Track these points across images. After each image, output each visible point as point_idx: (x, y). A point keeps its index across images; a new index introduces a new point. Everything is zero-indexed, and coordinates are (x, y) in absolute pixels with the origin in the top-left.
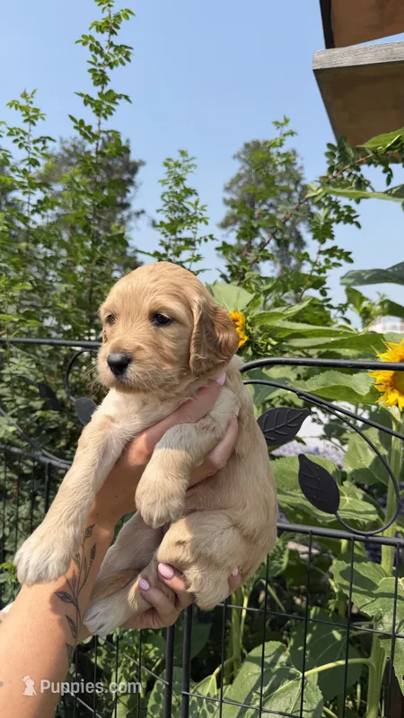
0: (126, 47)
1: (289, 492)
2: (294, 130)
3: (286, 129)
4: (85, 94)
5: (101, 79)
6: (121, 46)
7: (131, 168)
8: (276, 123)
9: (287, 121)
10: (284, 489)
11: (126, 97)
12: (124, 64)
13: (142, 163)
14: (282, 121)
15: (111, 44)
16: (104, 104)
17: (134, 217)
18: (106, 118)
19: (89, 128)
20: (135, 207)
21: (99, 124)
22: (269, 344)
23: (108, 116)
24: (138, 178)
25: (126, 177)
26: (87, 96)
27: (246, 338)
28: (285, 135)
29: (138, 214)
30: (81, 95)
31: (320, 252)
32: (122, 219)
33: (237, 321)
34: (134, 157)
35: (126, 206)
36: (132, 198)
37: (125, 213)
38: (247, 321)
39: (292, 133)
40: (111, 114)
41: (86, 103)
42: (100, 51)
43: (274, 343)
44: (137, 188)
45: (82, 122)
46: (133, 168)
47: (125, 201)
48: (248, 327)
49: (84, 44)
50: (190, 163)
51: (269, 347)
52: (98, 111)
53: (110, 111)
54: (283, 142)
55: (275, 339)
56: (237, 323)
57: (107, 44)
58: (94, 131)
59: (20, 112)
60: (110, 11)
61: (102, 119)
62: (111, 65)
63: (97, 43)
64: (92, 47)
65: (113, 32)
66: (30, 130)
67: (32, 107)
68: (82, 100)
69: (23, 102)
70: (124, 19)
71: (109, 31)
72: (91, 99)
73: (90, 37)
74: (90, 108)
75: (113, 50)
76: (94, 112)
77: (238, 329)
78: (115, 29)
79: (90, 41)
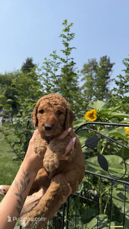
0: (73, 34)
5: (67, 45)
7: (110, 66)
11: (74, 48)
12: (72, 39)
13: (114, 64)
15: (68, 34)
16: (67, 53)
17: (111, 81)
18: (69, 55)
19: (64, 59)
20: (111, 78)
21: (67, 57)
24: (113, 69)
25: (108, 69)
27: (97, 118)
29: (112, 80)
30: (62, 51)
32: (107, 82)
34: (111, 62)
35: (108, 78)
36: (111, 75)
37: (108, 80)
40: (70, 54)
41: (63, 52)
42: (65, 37)
43: (107, 119)
44: (112, 72)
45: (62, 58)
46: (111, 66)
47: (108, 76)
48: (97, 114)
49: (61, 36)
51: (105, 121)
52: (67, 54)
53: (69, 53)
57: (67, 35)
58: (66, 60)
59: (53, 57)
60: (67, 26)
61: (68, 56)
62: (69, 40)
63: (65, 35)
64: (63, 37)
65: (68, 31)
66: (55, 61)
67: (55, 55)
68: (62, 52)
69: (53, 54)
70: (71, 26)
71: (67, 31)
72: (64, 51)
73: (62, 34)
74: (65, 53)
75: (69, 36)
76: (66, 54)
77: (94, 115)
78: (69, 30)
79: (63, 36)
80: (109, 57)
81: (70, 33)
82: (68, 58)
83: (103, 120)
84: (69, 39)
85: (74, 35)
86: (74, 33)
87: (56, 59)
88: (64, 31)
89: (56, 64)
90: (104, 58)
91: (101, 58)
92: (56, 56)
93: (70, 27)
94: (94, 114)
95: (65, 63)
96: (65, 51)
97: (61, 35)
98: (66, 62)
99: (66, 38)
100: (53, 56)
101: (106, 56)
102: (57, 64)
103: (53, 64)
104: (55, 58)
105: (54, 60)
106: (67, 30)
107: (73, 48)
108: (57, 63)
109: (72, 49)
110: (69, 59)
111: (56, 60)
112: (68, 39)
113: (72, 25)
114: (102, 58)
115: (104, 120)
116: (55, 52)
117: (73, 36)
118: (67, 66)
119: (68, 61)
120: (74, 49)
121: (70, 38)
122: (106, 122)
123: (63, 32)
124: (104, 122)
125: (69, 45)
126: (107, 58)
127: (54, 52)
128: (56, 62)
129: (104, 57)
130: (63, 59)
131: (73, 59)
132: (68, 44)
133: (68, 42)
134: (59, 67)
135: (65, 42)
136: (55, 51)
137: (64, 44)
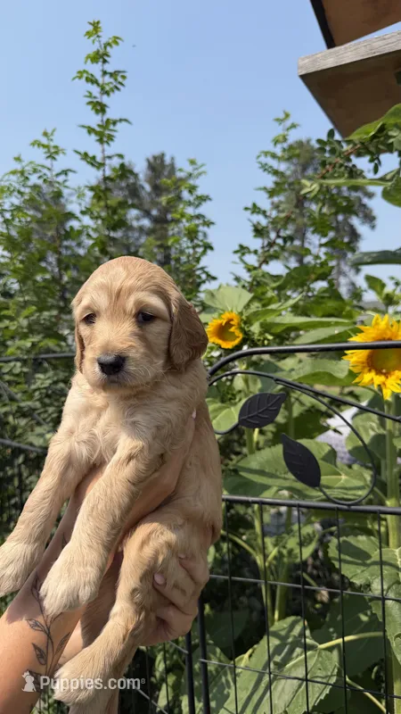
0: (119, 72)
1: (283, 476)
2: (296, 122)
3: (288, 123)
4: (87, 125)
5: (100, 108)
6: (115, 72)
8: (277, 120)
9: (287, 116)
10: (278, 473)
11: (126, 120)
12: (118, 89)
14: (282, 116)
15: (105, 73)
16: (103, 134)
18: (109, 144)
19: (94, 158)
22: (265, 339)
23: (110, 142)
26: (89, 127)
27: (241, 336)
28: (288, 129)
30: (83, 127)
31: (321, 245)
33: (232, 320)
38: (242, 320)
39: (293, 126)
40: (112, 140)
42: (92, 80)
43: (270, 337)
45: (86, 154)
48: (243, 325)
49: (80, 78)
50: (200, 170)
51: (266, 342)
52: (101, 141)
53: (111, 138)
54: (287, 137)
55: (271, 334)
56: (232, 323)
57: (101, 73)
58: (99, 159)
59: (42, 150)
60: (100, 41)
61: (106, 146)
62: (107, 93)
63: (92, 75)
64: (87, 80)
65: (105, 61)
66: (52, 166)
67: (52, 144)
68: (85, 131)
69: (44, 141)
70: (114, 45)
71: (101, 60)
72: (94, 130)
73: (85, 71)
74: (94, 137)
75: (107, 79)
76: (98, 140)
77: (232, 329)
78: (106, 58)
79: (85, 75)
80: (173, 159)
81: (109, 68)
82: (107, 154)
83: (259, 340)
84: (107, 88)
85: (124, 77)
86: (124, 72)
87: (54, 158)
88: (89, 61)
89: (54, 173)
90: (158, 162)
91: (148, 160)
92: (56, 147)
93: (108, 49)
94: (232, 325)
95: (98, 168)
96: (98, 129)
97: (79, 72)
98: (100, 166)
99: (95, 85)
100: (44, 146)
101: (163, 155)
102: (58, 175)
103: (45, 174)
104: (51, 157)
105: (48, 163)
106: (100, 57)
107: (121, 120)
108: (60, 171)
109: (118, 124)
110: (110, 157)
111: (54, 162)
112: (103, 89)
113: (117, 43)
114: (152, 160)
115: (263, 341)
116: (52, 134)
117: (120, 79)
118: (106, 179)
119: (107, 162)
120: (124, 123)
121: (111, 86)
122: (268, 345)
123: (86, 62)
124: (264, 346)
125: (107, 109)
126: (167, 160)
127: (45, 134)
128: (57, 169)
129: (155, 158)
130: (91, 154)
131: (121, 156)
132: (105, 105)
133: (105, 99)
134: (67, 184)
135: (95, 97)
136: (49, 131)
137: (90, 107)
